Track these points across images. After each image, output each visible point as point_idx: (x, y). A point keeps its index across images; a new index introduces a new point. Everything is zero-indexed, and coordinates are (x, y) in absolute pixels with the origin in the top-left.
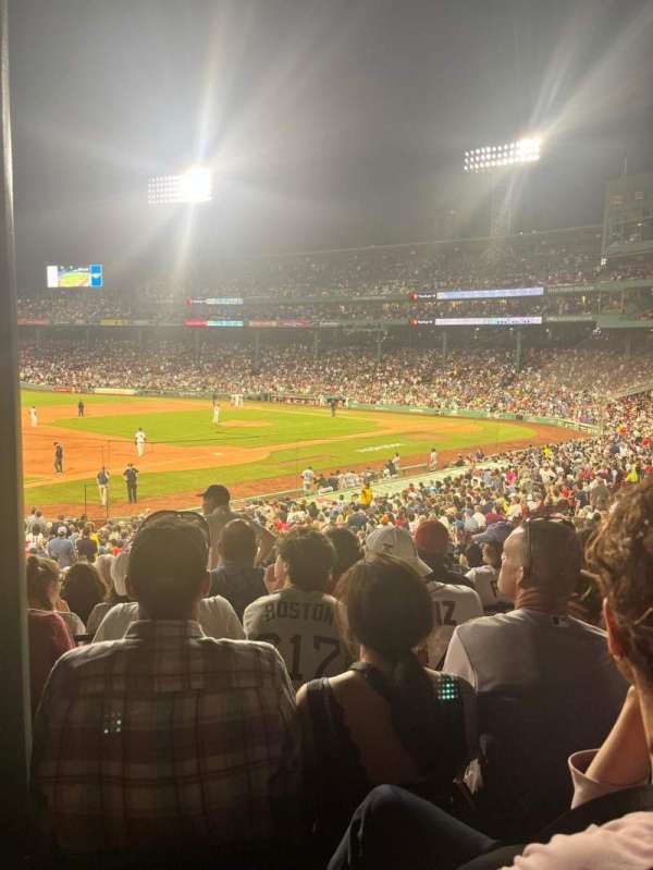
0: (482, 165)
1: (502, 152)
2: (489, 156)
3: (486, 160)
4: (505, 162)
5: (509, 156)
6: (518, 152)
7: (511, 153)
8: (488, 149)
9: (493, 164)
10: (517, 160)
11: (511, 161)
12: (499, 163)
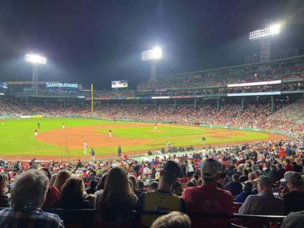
0: (256, 37)
1: (264, 31)
2: (259, 33)
3: (258, 35)
4: (265, 35)
5: (267, 33)
6: (270, 31)
7: (268, 31)
8: (259, 31)
9: (261, 36)
10: (270, 34)
11: (268, 34)
12: (263, 35)
